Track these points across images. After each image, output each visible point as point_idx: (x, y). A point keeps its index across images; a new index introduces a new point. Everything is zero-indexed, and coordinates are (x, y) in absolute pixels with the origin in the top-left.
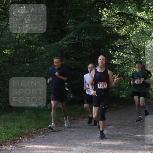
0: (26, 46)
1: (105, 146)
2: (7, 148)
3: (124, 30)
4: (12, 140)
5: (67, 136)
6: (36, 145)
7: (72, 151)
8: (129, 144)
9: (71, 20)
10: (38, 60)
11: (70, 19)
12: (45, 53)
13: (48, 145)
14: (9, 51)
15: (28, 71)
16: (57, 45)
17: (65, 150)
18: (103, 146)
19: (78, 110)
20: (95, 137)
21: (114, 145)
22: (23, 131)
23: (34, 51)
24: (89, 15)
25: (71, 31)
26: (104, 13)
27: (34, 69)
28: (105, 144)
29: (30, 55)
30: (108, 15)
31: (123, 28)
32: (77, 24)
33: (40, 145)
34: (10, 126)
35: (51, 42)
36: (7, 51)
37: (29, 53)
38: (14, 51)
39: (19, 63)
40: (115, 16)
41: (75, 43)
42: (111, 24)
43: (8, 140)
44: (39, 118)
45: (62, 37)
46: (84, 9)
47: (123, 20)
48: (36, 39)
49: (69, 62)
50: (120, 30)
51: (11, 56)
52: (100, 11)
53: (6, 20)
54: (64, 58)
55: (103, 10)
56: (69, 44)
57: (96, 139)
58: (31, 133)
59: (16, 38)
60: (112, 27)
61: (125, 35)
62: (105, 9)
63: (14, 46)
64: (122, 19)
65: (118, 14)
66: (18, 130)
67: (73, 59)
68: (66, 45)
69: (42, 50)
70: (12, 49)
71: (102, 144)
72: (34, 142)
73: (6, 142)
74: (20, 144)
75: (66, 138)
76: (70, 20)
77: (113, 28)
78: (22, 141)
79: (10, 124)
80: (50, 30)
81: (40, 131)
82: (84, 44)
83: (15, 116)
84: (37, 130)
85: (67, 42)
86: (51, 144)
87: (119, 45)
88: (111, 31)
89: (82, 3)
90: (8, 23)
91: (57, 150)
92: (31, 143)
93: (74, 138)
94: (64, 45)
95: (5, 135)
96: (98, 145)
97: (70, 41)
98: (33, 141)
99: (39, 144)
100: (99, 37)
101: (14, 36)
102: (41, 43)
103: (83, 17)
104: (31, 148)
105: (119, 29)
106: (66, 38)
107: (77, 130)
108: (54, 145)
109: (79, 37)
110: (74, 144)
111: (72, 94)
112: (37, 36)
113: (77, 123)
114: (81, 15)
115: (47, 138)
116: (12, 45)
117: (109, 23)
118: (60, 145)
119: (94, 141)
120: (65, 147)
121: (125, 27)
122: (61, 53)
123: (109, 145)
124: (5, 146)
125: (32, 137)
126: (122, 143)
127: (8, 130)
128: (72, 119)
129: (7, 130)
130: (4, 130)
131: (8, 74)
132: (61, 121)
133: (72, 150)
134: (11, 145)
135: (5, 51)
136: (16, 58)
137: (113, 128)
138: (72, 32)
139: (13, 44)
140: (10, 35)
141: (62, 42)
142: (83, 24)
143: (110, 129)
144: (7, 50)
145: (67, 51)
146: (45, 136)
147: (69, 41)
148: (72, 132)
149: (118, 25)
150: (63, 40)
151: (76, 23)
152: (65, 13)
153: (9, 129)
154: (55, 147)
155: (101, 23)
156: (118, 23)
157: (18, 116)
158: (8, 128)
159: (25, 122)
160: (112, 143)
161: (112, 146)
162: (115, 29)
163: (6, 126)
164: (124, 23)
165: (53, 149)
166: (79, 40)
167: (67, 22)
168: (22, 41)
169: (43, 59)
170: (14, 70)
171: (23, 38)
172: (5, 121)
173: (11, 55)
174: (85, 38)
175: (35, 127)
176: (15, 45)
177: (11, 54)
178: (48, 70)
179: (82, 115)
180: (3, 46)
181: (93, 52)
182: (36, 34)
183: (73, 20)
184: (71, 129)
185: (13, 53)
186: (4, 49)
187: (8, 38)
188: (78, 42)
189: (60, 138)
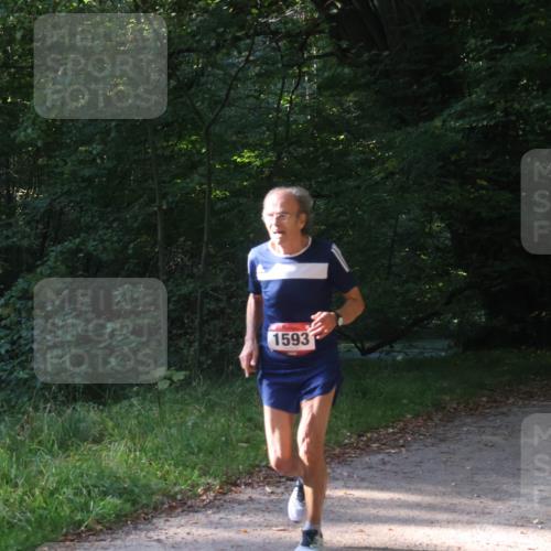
0: (314, 138)
2: (254, 496)
6: (358, 488)
7: (489, 513)
9: (479, 43)
10: (359, 187)
11: (475, 37)
12: (384, 163)
13: (400, 492)
14: (256, 157)
15: (323, 227)
16: (426, 132)
17: (462, 512)
19: (505, 368)
23: (344, 154)
24: (543, 23)
25: (478, 83)
27: (345, 218)
29: (330, 167)
32: (498, 56)
33: (372, 489)
35: (404, 122)
36: (246, 157)
37: (324, 160)
38: (271, 154)
41: (492, 123)
43: (258, 466)
44: (364, 394)
45: (445, 104)
48: (349, 112)
49: (472, 196)
51: (262, 172)
53: (242, 44)
54: (452, 181)
58: (340, 445)
59: (278, 110)
63: (272, 137)
67: (485, 183)
69: (371, 151)
70: (265, 147)
72: (349, 476)
73: (251, 474)
75: (464, 467)
76: (473, 41)
80: (401, 81)
81: (370, 439)
82: (528, 128)
84: (360, 436)
85: (461, 122)
86: (412, 487)
90: (249, 55)
91: (431, 507)
92: (337, 479)
93: (493, 470)
94: (453, 134)
95: (246, 450)
97: (473, 118)
98: (345, 474)
99: (365, 484)
101: (271, 101)
102: (368, 125)
103: (522, 29)
104: (340, 499)
106: (458, 107)
107: (506, 439)
108: (420, 492)
109: (509, 104)
110: (496, 490)
111: (483, 312)
112: (355, 103)
113: (503, 414)
114: (515, 23)
115: (397, 465)
116: (264, 133)
118: (444, 494)
120: (463, 500)
122: (441, 164)
124: (249, 490)
125: (344, 461)
127: (258, 431)
128: (484, 399)
129: (252, 433)
130: (243, 434)
131: (252, 235)
132: (445, 408)
133: (487, 510)
134: (268, 484)
135: (240, 156)
138: (482, 86)
139: (268, 130)
140: (257, 98)
141: (444, 121)
142: (522, 54)
144: (247, 154)
145: (463, 153)
146: (387, 459)
147: (470, 116)
148: (486, 445)
150: (449, 115)
151: (496, 51)
152: (457, 16)
154: (427, 499)
163: (250, 420)
165: (418, 506)
166: (506, 112)
167: (463, 50)
168: (301, 118)
169: (377, 183)
171: (304, 108)
173: (260, 169)
174: (531, 104)
175: (351, 426)
176: (275, 135)
177: (262, 165)
178: (393, 221)
179: (521, 387)
180: (234, 138)
182: (352, 95)
183: (487, 41)
184: (483, 437)
185: (271, 161)
186: (238, 148)
187: (250, 109)
188: (504, 119)
189: (443, 466)
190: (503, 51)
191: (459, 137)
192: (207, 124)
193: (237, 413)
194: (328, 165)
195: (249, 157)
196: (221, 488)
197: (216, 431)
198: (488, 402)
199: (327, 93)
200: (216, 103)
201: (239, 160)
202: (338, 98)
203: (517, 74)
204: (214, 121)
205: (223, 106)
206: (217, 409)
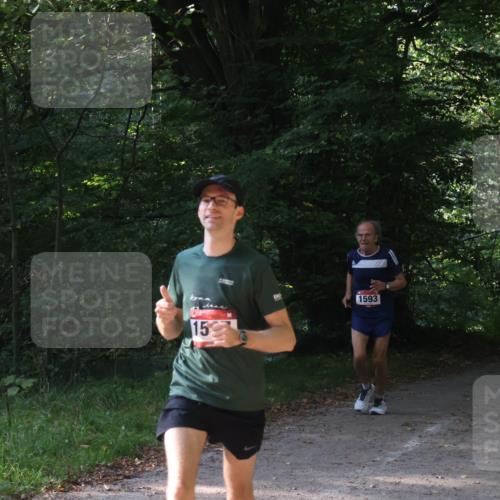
0: (157, 163)
1: (412, 492)
2: (93, 493)
3: (480, 110)
4: (111, 468)
5: (288, 455)
8: (494, 487)
9: (306, 79)
11: (303, 75)
14: (105, 181)
15: (165, 245)
16: (258, 159)
18: (406, 492)
19: (325, 372)
20: (380, 462)
21: (444, 489)
22: (147, 438)
23: (184, 179)
24: (362, 62)
25: (305, 115)
26: (415, 55)
27: (185, 237)
28: (413, 485)
29: (172, 190)
30: (428, 61)
31: (478, 103)
32: (323, 91)
34: (102, 422)
35: (239, 150)
36: (96, 181)
37: (166, 184)
38: (118, 178)
39: (135, 218)
40: (449, 64)
41: (317, 152)
42: (437, 89)
43: (98, 466)
45: (276, 134)
46: (348, 43)
47: (478, 78)
48: (190, 140)
49: (299, 217)
50: (468, 109)
51: (110, 195)
52: (401, 48)
54: (282, 203)
55: (411, 44)
56: (299, 157)
57: (383, 467)
59: (125, 138)
60: (440, 101)
61: (485, 127)
62: (418, 42)
63: (120, 162)
64: (473, 74)
65: (461, 56)
66: (129, 434)
67: (311, 205)
68: (287, 158)
70: (113, 171)
71: (403, 485)
73: (90, 473)
74: (134, 480)
75: (284, 463)
76: (301, 78)
77: (442, 104)
78: (143, 471)
79: (104, 416)
80: (237, 112)
82: (348, 156)
83: (119, 389)
85: (289, 150)
87: (464, 161)
88: (438, 113)
89: (342, 22)
93: (308, 464)
94: (282, 161)
95: (87, 450)
96: (391, 488)
97: (301, 147)
100: (398, 134)
101: (120, 129)
102: (206, 153)
103: (344, 67)
105: (463, 106)
106: (287, 136)
107: (323, 437)
110: (311, 483)
111: (306, 321)
112: (196, 132)
113: (321, 413)
114: (339, 62)
116: (112, 159)
117: (432, 88)
118: (266, 487)
119: (376, 476)
120: (283, 493)
121: (483, 100)
122: (271, 187)
123: (425, 487)
124: (89, 487)
126: (470, 482)
127: (99, 433)
128: (305, 400)
129: (94, 435)
130: (86, 436)
134: (107, 482)
135: (90, 180)
136: (128, 201)
137: (440, 434)
138: (309, 118)
139: (116, 156)
140: (107, 127)
141: (275, 149)
142: (344, 90)
143: (432, 435)
144: (96, 178)
145: (291, 178)
146: (216, 456)
147: (298, 145)
148: (305, 443)
149: (460, 93)
150: (279, 144)
151: (321, 87)
152: (287, 55)
153: (102, 432)
155: (404, 87)
156: (460, 88)
157: (129, 390)
158: (99, 429)
159: (151, 410)
160: (437, 480)
161: (435, 492)
162: (452, 109)
163: (92, 423)
164: (481, 88)
166: (329, 142)
167: (293, 85)
168: (147, 145)
170: (119, 240)
171: (150, 137)
172: (88, 405)
173: (109, 192)
174: (351, 134)
176: (122, 160)
177: (111, 188)
179: (339, 389)
180: (85, 164)
181: (376, 182)
182: (192, 125)
183: (313, 79)
184: (303, 435)
185: (118, 185)
186: (88, 173)
187: (99, 137)
188: (327, 149)
189: (265, 461)
190: (328, 87)
191: (288, 164)
192: (59, 149)
193: (81, 417)
194: (170, 188)
195: (98, 181)
196: (62, 486)
197: (60, 434)
198: (307, 403)
199: (171, 123)
200: (69, 132)
201: (89, 183)
202: (180, 128)
203: (340, 107)
204: (66, 148)
205: (74, 134)
206: (62, 413)
